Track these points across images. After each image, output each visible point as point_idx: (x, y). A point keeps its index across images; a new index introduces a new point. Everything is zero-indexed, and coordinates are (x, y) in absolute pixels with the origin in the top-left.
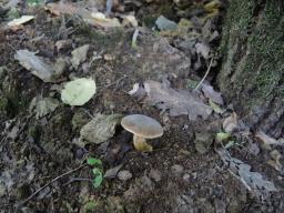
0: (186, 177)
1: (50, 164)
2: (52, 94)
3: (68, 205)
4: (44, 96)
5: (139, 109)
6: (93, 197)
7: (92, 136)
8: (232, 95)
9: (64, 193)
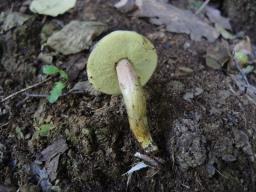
0: (188, 97)
1: (6, 82)
2: (23, 9)
3: (18, 130)
4: (13, 11)
5: (127, 22)
6: (50, 117)
7: (62, 46)
8: (244, 19)
9: (17, 115)
